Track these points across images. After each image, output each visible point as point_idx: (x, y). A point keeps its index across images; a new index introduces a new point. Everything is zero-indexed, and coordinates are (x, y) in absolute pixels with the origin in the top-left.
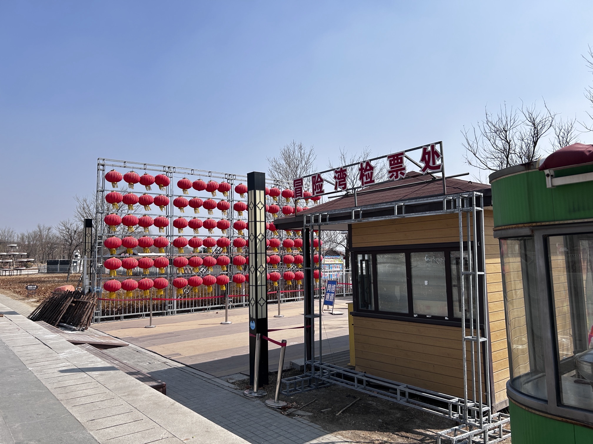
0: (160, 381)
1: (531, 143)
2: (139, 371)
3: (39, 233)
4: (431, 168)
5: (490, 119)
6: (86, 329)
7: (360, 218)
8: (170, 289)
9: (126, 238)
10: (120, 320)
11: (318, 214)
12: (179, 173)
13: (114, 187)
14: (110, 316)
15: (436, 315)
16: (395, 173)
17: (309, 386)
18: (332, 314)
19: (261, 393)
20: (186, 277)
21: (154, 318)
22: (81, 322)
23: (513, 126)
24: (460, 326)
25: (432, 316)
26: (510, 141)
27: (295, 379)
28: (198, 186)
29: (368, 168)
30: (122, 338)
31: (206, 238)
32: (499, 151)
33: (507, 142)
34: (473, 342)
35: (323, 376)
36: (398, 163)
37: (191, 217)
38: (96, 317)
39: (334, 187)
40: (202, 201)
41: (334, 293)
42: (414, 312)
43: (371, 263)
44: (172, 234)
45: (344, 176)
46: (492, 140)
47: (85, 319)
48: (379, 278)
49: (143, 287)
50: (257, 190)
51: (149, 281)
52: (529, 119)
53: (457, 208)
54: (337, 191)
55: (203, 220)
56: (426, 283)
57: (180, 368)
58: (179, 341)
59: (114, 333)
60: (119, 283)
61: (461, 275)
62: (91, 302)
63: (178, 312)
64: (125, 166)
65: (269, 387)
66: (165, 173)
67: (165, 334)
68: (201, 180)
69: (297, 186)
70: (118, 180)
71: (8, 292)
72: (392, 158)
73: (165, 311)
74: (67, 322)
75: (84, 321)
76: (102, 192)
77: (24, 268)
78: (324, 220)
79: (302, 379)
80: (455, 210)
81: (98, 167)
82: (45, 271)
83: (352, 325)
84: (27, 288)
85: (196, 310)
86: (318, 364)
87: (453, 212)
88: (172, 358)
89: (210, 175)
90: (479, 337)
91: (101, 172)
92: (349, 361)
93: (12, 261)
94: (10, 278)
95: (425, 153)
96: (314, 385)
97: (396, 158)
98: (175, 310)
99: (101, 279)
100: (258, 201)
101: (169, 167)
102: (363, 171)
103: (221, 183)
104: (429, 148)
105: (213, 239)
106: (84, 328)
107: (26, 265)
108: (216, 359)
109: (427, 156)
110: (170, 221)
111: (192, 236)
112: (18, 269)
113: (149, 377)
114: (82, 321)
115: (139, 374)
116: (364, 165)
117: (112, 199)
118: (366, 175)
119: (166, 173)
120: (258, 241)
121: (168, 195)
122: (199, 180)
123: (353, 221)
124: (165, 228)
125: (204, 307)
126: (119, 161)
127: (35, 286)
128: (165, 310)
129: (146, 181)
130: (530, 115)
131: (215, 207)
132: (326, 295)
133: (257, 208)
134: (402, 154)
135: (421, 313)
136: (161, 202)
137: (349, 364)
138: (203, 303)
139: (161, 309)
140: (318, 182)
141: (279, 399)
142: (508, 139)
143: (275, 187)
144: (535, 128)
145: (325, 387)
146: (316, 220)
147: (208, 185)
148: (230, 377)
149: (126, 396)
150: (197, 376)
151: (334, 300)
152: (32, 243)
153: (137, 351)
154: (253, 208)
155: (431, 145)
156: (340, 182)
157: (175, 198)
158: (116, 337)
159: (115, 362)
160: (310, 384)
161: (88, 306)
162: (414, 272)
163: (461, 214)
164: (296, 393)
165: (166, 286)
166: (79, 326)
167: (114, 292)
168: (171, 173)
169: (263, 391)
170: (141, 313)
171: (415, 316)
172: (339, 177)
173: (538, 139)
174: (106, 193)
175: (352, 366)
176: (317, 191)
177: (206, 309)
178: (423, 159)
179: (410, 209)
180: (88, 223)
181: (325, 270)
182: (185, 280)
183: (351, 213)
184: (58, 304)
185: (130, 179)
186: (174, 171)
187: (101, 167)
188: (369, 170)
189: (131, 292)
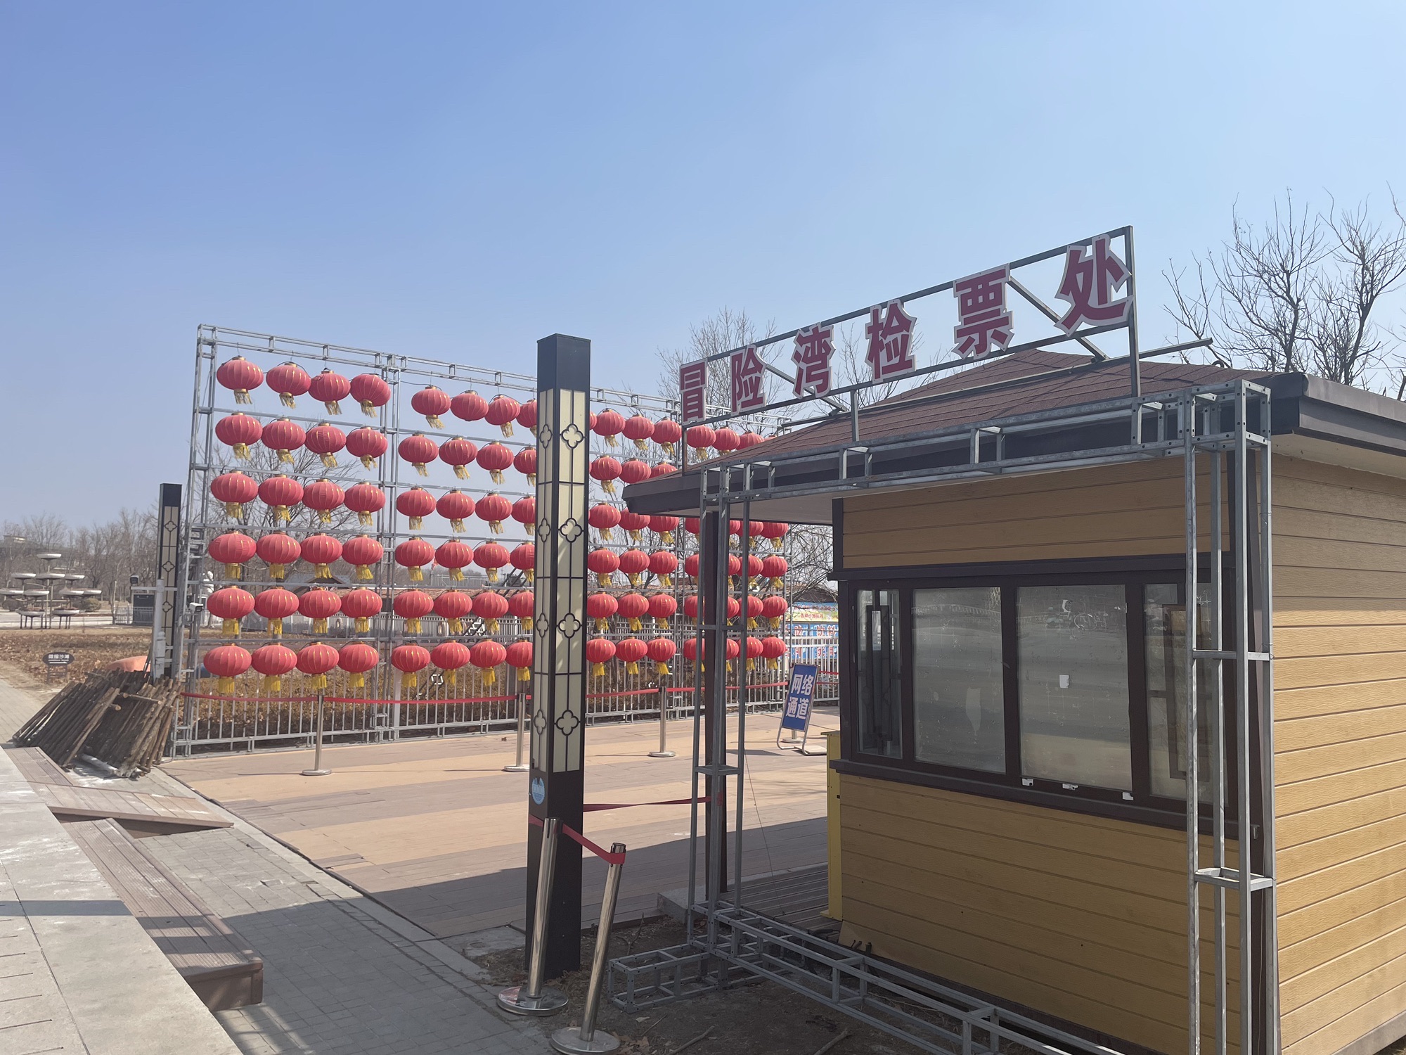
0: (249, 952)
1: (1354, 308)
2: (205, 916)
3: (123, 530)
4: (1092, 314)
5: (1245, 240)
6: (145, 771)
7: (866, 475)
8: (383, 677)
9: (268, 536)
10: (244, 752)
11: (742, 466)
12: (416, 372)
13: (238, 400)
14: (221, 740)
15: (1093, 782)
16: (976, 336)
17: (699, 981)
18: (801, 751)
19: (549, 1000)
20: (429, 644)
21: (326, 749)
22: (130, 756)
23: (1308, 259)
24: (1182, 826)
25: (1080, 787)
26: (1299, 300)
27: (659, 958)
28: (465, 409)
29: (895, 323)
30: (227, 804)
31: (484, 543)
32: (1263, 330)
33: (1291, 302)
34: (1223, 889)
35: (741, 950)
36: (987, 303)
37: (445, 488)
38: (181, 742)
39: (792, 386)
40: (475, 448)
41: (809, 697)
42: (1024, 772)
43: (895, 616)
44: (392, 532)
45: (823, 351)
46: (1245, 301)
47: (142, 745)
48: (920, 660)
49: (310, 666)
50: (564, 388)
51: (327, 651)
52: (1349, 244)
53: (1180, 436)
54: (800, 397)
55: (476, 498)
56: (1064, 681)
57: (346, 901)
58: (375, 818)
59: (212, 787)
60: (244, 654)
61: (1189, 660)
62: (159, 702)
63: (404, 734)
64: (271, 348)
65: (579, 979)
66: (379, 371)
67: (346, 794)
68: (474, 393)
69: (689, 386)
70: (252, 383)
71: (12, 667)
72: (969, 290)
73: (368, 731)
74: (102, 751)
75: (138, 753)
76: (209, 414)
77: (77, 612)
78: (759, 483)
79: (676, 959)
80: (1174, 442)
81: (198, 349)
82: (128, 620)
83: (837, 797)
84: (45, 659)
85: (450, 731)
86: (728, 914)
87: (1164, 450)
88: (335, 870)
89: (498, 380)
90: (1249, 874)
91: (205, 363)
92: (824, 904)
93: (47, 592)
94: (40, 634)
95: (1075, 264)
96: (715, 976)
97: (980, 287)
98: (397, 727)
99: (196, 641)
100: (564, 422)
101: (389, 357)
102: (880, 332)
103: (526, 403)
104: (1090, 251)
105: (501, 548)
106: (138, 770)
107: (85, 604)
108: (458, 876)
109: (1080, 277)
110: (388, 498)
111: (445, 537)
112: (61, 612)
113: (225, 936)
114: (133, 752)
115: (204, 925)
116: (884, 314)
117: (232, 433)
118: (888, 345)
119: (383, 370)
120: (561, 540)
121: (384, 428)
122: (469, 392)
123: (844, 487)
124: (375, 514)
125: (473, 723)
126: (257, 336)
127: (67, 656)
128: (367, 727)
129: (325, 391)
130: (1354, 233)
131: (507, 466)
132: (788, 701)
133: (562, 443)
134: (1001, 273)
135: (1045, 774)
136: (364, 447)
137: (826, 913)
138: (472, 711)
139: (359, 727)
140: (747, 372)
141: (594, 1025)
142: (1292, 294)
143: (669, 419)
144: (1365, 268)
145: (747, 984)
146: (737, 485)
147: (491, 407)
148: (477, 937)
149: (92, 1012)
150: (381, 931)
151: (808, 713)
152: (104, 553)
153: (248, 845)
154: (551, 442)
155: (1094, 242)
156: (810, 369)
157: (402, 437)
158: (211, 801)
159: (154, 881)
160: (704, 972)
161: (153, 713)
162: (1026, 649)
163: (1193, 457)
164: (655, 1005)
165: (371, 667)
166: (124, 764)
167: (231, 678)
168: (395, 371)
169: (557, 993)
170: (304, 735)
171: (1026, 782)
172: (809, 355)
173: (1373, 298)
174: (217, 418)
175: (833, 920)
176: (744, 399)
177: (477, 729)
178: (1067, 288)
179: (1019, 445)
180: (171, 495)
181: (793, 638)
182: (421, 652)
183: (838, 461)
184: (85, 705)
185: (284, 384)
186: (403, 367)
187: (207, 349)
188: (897, 330)
189: (277, 680)
